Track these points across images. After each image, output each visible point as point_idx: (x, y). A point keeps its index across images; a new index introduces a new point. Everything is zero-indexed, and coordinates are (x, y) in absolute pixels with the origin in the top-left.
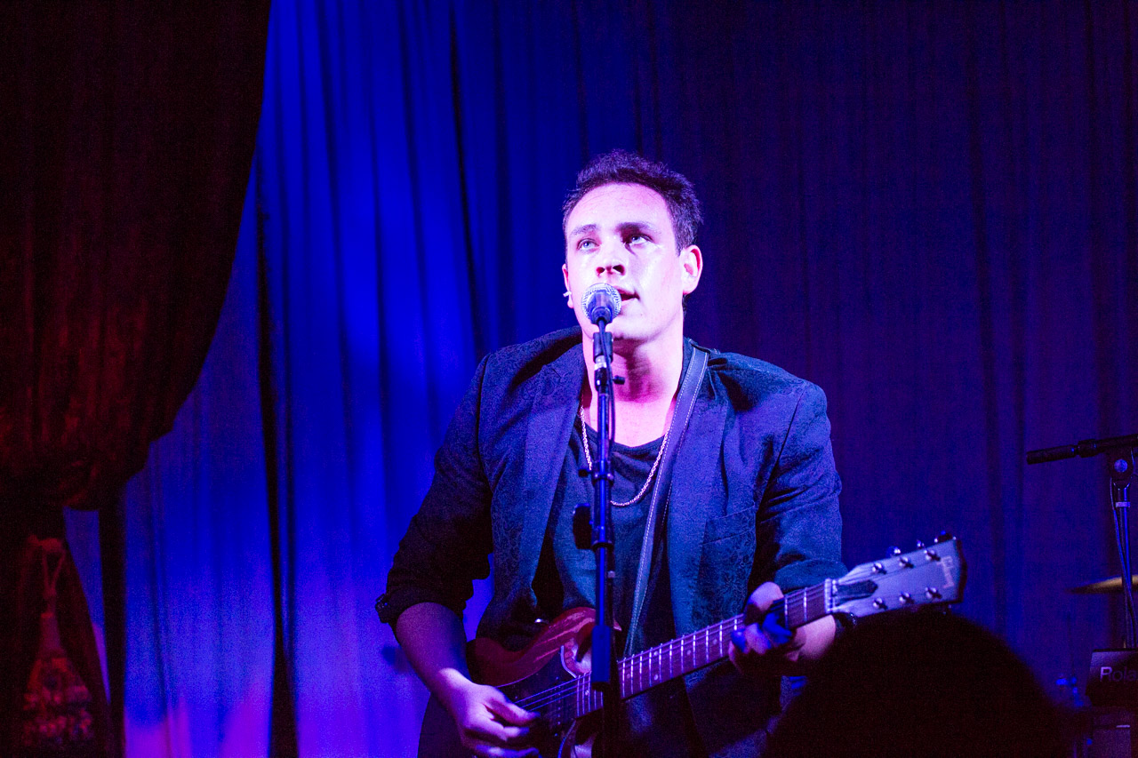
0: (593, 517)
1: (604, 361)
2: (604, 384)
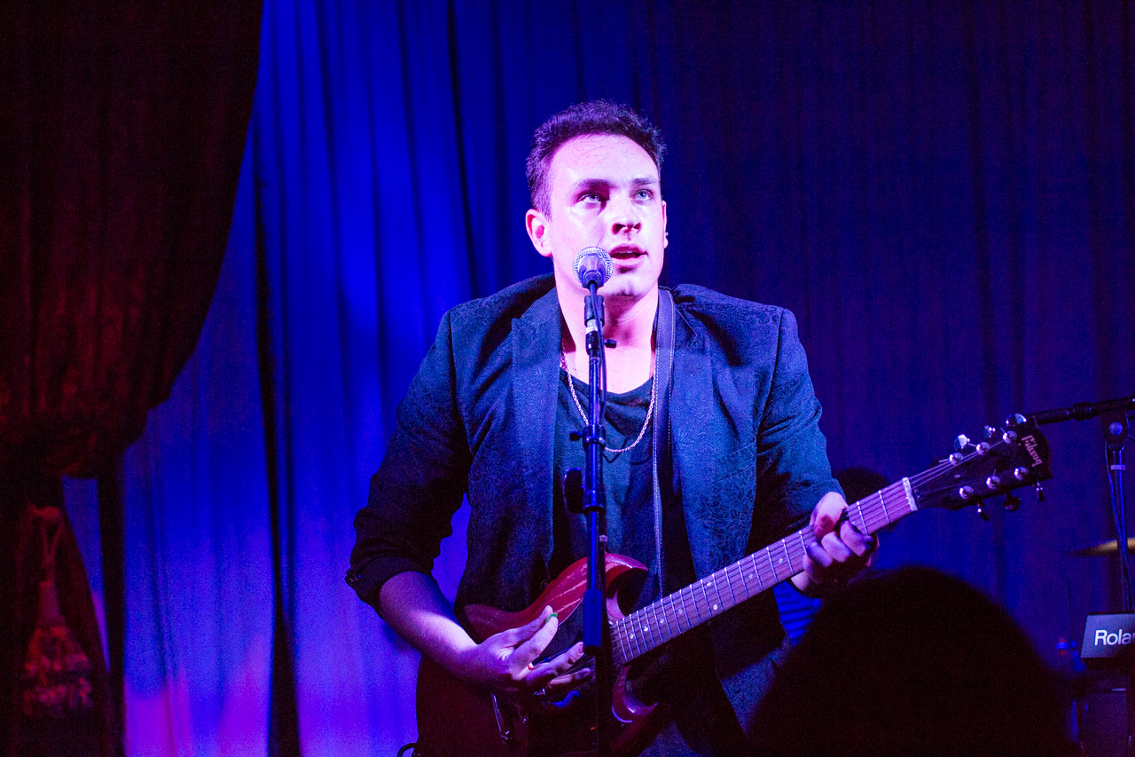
0: (584, 482)
1: (595, 324)
2: (595, 347)
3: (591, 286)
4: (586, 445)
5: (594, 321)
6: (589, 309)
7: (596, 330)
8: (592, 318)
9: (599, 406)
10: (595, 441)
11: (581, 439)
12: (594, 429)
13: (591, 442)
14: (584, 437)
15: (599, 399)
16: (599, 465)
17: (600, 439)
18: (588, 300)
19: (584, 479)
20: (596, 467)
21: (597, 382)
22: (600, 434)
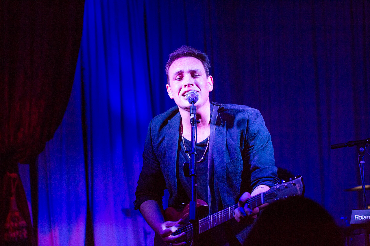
0: (190, 166)
1: (193, 115)
2: (193, 123)
3: (192, 103)
8: (192, 113)
13: (192, 154)
21: (194, 134)
22: (195, 151)
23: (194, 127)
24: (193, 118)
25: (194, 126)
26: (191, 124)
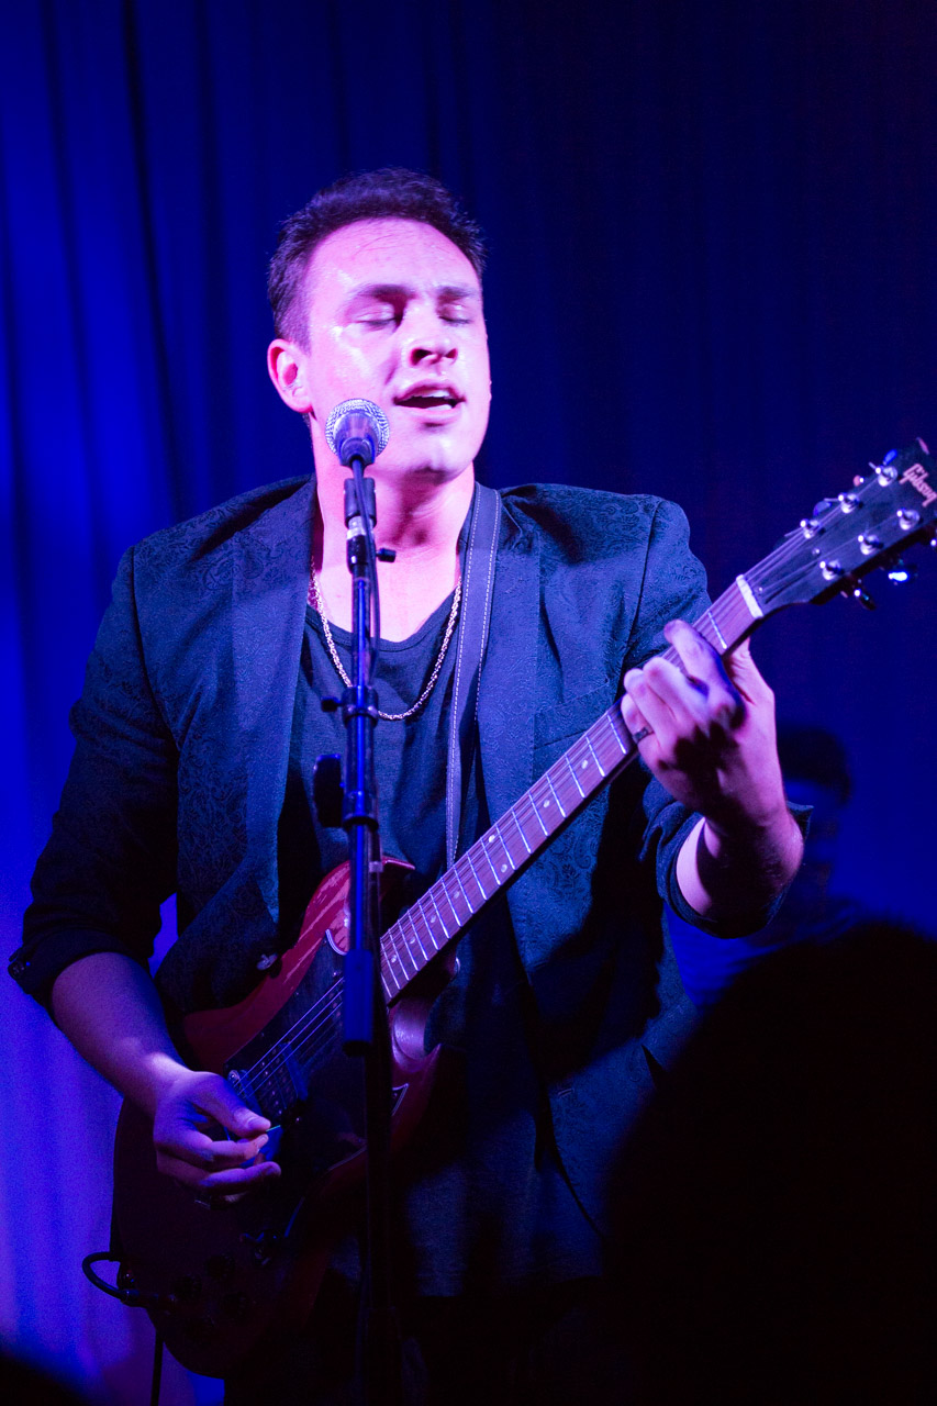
0: (344, 777)
1: (361, 524)
2: (361, 562)
3: (355, 464)
4: (347, 719)
5: (359, 519)
6: (352, 500)
7: (364, 533)
8: (357, 514)
9: (368, 658)
10: (361, 712)
11: (340, 709)
12: (359, 694)
13: (356, 714)
14: (344, 703)
15: (367, 645)
16: (368, 750)
17: (370, 708)
18: (350, 483)
19: (344, 771)
20: (364, 754)
21: (364, 618)
22: (370, 701)
23: (364, 584)
24: (360, 538)
25: (367, 580)
26: (351, 567)
